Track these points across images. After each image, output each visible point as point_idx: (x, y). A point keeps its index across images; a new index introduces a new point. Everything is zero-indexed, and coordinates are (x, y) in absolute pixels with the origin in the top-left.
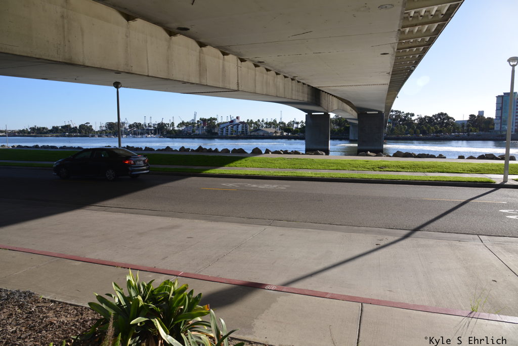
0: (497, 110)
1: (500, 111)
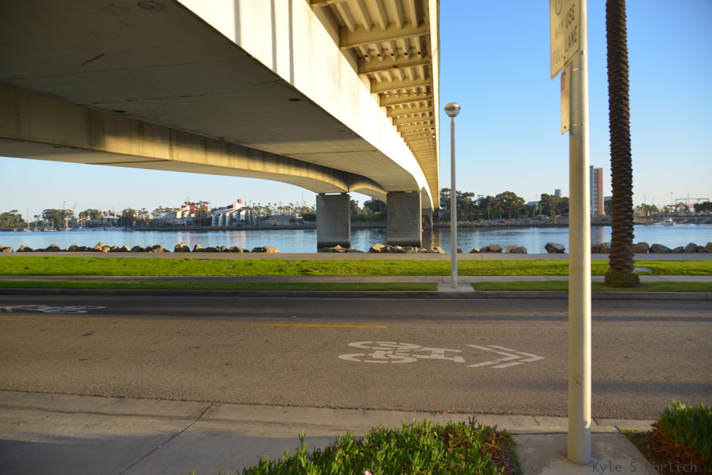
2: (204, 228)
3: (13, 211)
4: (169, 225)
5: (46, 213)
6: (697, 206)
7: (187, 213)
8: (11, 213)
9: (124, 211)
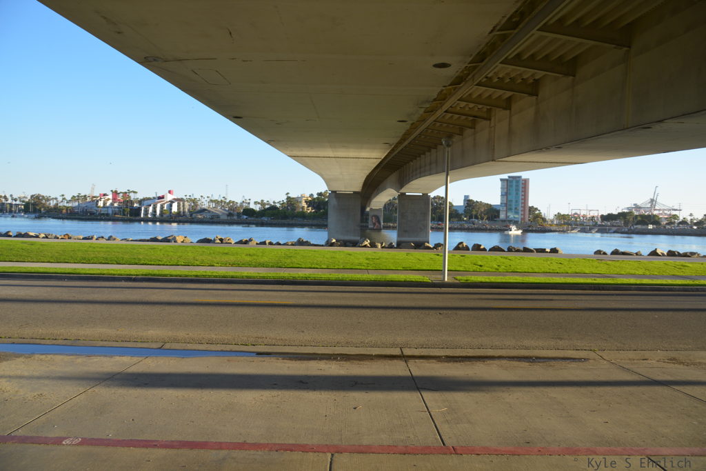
0: (502, 195)
1: (505, 197)
2: (133, 218)
4: (92, 214)
6: (602, 216)
7: (111, 201)
9: (32, 196)
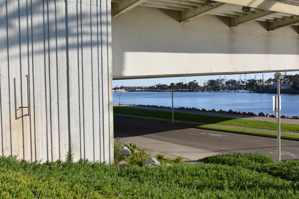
3: (194, 81)
5: (209, 82)
7: (288, 81)
8: (193, 82)
9: (250, 80)
